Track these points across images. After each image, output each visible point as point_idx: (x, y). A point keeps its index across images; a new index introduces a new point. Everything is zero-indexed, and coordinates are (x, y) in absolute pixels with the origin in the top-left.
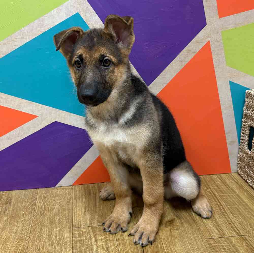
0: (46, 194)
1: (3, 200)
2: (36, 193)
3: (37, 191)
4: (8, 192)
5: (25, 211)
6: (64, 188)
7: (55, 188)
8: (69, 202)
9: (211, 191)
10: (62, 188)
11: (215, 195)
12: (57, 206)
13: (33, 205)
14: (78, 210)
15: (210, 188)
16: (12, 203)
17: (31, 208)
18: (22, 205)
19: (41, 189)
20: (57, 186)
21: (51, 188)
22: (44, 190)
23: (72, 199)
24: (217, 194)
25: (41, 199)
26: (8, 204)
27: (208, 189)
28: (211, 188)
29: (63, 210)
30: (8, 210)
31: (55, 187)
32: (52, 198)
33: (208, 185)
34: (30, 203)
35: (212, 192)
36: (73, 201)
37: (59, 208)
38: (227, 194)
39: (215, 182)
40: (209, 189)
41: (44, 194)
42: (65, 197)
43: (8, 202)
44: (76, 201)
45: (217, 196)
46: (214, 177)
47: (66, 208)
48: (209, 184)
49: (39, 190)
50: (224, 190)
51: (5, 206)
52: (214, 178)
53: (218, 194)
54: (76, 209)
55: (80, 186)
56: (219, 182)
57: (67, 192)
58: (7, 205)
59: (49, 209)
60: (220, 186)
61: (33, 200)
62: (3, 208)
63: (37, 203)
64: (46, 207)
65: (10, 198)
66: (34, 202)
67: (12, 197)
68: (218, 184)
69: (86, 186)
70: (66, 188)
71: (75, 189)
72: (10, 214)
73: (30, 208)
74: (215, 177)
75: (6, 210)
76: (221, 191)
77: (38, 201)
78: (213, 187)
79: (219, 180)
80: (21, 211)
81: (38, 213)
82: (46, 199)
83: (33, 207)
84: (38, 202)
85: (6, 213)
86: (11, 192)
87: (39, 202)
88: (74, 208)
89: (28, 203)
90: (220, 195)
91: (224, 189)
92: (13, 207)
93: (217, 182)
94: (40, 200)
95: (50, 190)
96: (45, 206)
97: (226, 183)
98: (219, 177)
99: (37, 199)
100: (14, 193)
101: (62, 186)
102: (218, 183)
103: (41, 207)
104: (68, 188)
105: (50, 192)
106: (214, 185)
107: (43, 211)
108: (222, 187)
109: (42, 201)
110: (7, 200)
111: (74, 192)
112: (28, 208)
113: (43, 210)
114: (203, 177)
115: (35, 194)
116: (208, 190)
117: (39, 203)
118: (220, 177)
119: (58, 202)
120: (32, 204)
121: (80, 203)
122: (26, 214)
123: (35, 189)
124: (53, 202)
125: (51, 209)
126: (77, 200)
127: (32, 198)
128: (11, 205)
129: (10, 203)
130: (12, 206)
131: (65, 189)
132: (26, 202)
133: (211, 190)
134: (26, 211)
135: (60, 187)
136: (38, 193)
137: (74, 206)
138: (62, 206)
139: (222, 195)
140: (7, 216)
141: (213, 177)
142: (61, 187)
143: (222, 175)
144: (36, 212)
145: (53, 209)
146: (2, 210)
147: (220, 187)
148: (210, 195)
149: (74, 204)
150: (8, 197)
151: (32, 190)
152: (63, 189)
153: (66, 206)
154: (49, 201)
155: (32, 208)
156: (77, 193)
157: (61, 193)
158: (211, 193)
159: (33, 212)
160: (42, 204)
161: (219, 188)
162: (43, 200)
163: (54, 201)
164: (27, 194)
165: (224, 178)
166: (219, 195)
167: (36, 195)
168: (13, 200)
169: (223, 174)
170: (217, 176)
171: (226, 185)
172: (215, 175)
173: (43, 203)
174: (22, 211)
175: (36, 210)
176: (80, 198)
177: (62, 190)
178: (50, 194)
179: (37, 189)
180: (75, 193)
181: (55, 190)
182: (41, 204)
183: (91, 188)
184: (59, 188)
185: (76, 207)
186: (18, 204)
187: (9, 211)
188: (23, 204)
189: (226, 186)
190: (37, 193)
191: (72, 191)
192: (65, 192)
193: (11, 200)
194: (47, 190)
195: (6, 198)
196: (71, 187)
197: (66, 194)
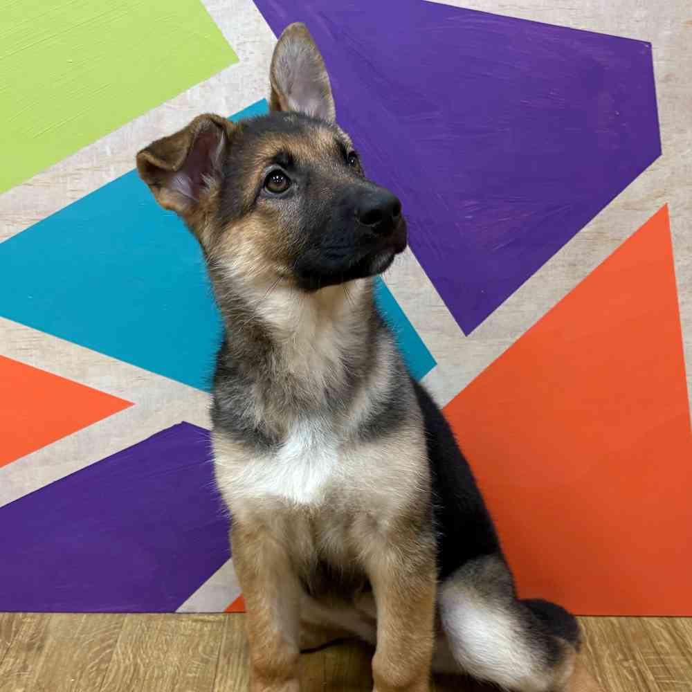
0: (146, 632)
1: (20, 636)
2: (119, 625)
3: (122, 619)
4: (38, 615)
5: (78, 674)
6: (201, 617)
7: (174, 615)
8: (207, 662)
9: (634, 668)
10: (195, 617)
11: (644, 680)
12: (170, 670)
13: (102, 661)
14: (227, 688)
15: (634, 658)
16: (46, 650)
17: (94, 669)
18: (71, 657)
19: (134, 616)
20: (180, 610)
21: (163, 615)
22: (142, 617)
23: (217, 653)
24: (651, 677)
25: (128, 646)
26: (34, 651)
27: (626, 660)
28: (638, 657)
29: (188, 683)
30: (29, 670)
31: (173, 611)
32: (160, 646)
33: (630, 649)
34: (97, 654)
35: (639, 671)
36: (218, 658)
37: (174, 677)
38: (683, 679)
39: (651, 641)
40: (631, 661)
41: (140, 632)
42: (198, 645)
43: (35, 646)
44: (229, 660)
45: (650, 684)
46: (653, 624)
47: (195, 677)
48: (634, 645)
49: (127, 618)
50: (674, 668)
51: (23, 658)
52: (654, 629)
53: (655, 678)
54: (223, 681)
56: (665, 643)
57: (205, 629)
58: (30, 655)
59: (148, 675)
60: (667, 654)
61: (105, 644)
62: (18, 661)
63: (114, 655)
64: (139, 671)
65: (41, 635)
66: (108, 651)
67: (47, 632)
68: (662, 646)
70: (206, 617)
71: (230, 624)
72: (35, 681)
73: (92, 667)
74: (655, 623)
75: (24, 668)
76: (667, 670)
77: (119, 649)
78: (644, 654)
79: (667, 636)
80: (66, 673)
81: (113, 685)
82: (144, 646)
83: (103, 666)
84: (119, 652)
85: (25, 677)
86: (47, 616)
87: (123, 654)
88: (217, 680)
89: (90, 655)
90: (662, 683)
91: (678, 666)
92: (46, 662)
93: (659, 640)
94: (126, 647)
95: (159, 620)
96: (136, 665)
97: (686, 645)
98: (669, 625)
99: (118, 644)
100: (56, 621)
101: (194, 613)
102: (663, 643)
103: (126, 667)
104: (211, 618)
105: (157, 628)
106: (650, 648)
107: (128, 682)
108: (673, 657)
109: (130, 651)
110: (33, 641)
111: (228, 632)
112: (89, 666)
113: (130, 676)
114: (620, 623)
115: (115, 628)
116: (626, 664)
117: (121, 656)
118: (673, 626)
119: (174, 658)
120: (101, 657)
121: (238, 665)
122: (78, 686)
123: (117, 615)
124: (162, 656)
125: (151, 678)
126: (232, 658)
127: (103, 641)
128: (40, 655)
129: (40, 648)
130: (42, 659)
131: (202, 621)
132: (86, 650)
133: (636, 665)
134: (80, 677)
135: (188, 613)
136: (124, 625)
137: (219, 675)
138: (185, 672)
139: (668, 681)
140: (26, 686)
141: (650, 624)
142: (192, 615)
143: (678, 620)
144: (110, 680)
145: (158, 678)
146: (14, 667)
147: (667, 658)
148: (630, 678)
149: (219, 669)
150: (37, 631)
151: (108, 616)
152: (196, 621)
153: (196, 673)
154: (150, 653)
155: (96, 670)
156: (236, 636)
157: (188, 632)
158: (632, 673)
159: (99, 679)
160: (129, 659)
161: (662, 661)
162: (134, 650)
163: (165, 653)
164: (92, 628)
165: (684, 631)
166: (657, 683)
167: (117, 630)
168: (49, 642)
169: (683, 619)
170: (661, 624)
171: (685, 651)
172: (656, 619)
173: (131, 656)
174: (68, 676)
175: (108, 678)
176: (240, 651)
177: (194, 624)
178: (157, 632)
179: (123, 615)
180: (229, 636)
181: (173, 622)
182: (127, 661)
184: (184, 617)
185: (225, 676)
186: (60, 655)
187: (33, 670)
188: (75, 656)
189: (683, 655)
190: (121, 627)
191: (220, 630)
192: (201, 629)
193: (43, 640)
194: (150, 619)
195: (31, 632)
196: (221, 617)
197: (201, 636)
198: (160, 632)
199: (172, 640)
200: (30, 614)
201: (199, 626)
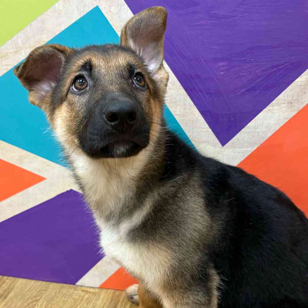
0: (57, 295)
4: (13, 278)
6: (86, 289)
7: (74, 286)
10: (83, 288)
16: (7, 299)
18: (17, 305)
20: (79, 283)
21: (69, 285)
22: (59, 285)
31: (74, 284)
34: (29, 304)
41: (54, 294)
43: (4, 296)
49: (52, 285)
55: (110, 290)
57: (86, 296)
61: (35, 299)
63: (36, 306)
65: (9, 290)
66: (34, 303)
67: (13, 289)
69: (118, 293)
70: (89, 290)
71: (99, 294)
77: (40, 303)
82: (52, 302)
86: (17, 279)
87: (41, 306)
89: (26, 304)
92: (5, 305)
94: (44, 302)
95: (66, 288)
99: (41, 300)
100: (20, 282)
101: (84, 286)
104: (92, 290)
105: (63, 293)
109: (44, 304)
110: (5, 293)
111: (95, 300)
115: (44, 290)
117: (39, 306)
120: (30, 306)
123: (48, 283)
127: (35, 297)
128: (3, 301)
129: (6, 297)
130: (4, 303)
131: (86, 291)
132: (25, 301)
135: (81, 286)
150: (8, 288)
151: (44, 283)
152: (83, 291)
156: (98, 302)
157: (77, 297)
164: (33, 289)
167: (44, 292)
168: (11, 294)
177: (81, 293)
179: (51, 283)
181: (71, 291)
183: (121, 300)
184: (78, 288)
188: (19, 304)
190: (47, 290)
191: (93, 297)
192: (84, 296)
193: (9, 293)
194: (62, 287)
195: (6, 287)
196: (97, 290)
197: (82, 300)
198: (63, 296)
199: (67, 300)
200: (10, 278)
201: (83, 294)
